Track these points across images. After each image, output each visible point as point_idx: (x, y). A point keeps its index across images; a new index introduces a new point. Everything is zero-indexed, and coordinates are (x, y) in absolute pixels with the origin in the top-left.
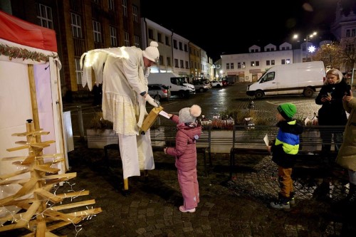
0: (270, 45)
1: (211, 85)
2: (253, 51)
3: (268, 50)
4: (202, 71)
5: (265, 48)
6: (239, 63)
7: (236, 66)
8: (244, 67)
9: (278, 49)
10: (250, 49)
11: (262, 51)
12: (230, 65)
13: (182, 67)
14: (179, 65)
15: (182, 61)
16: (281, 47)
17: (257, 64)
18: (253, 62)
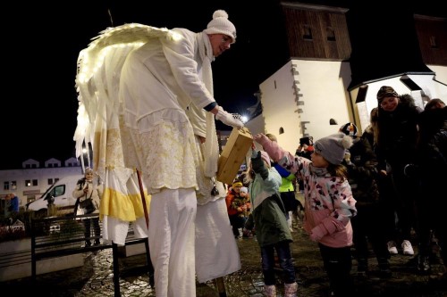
0: (53, 159)
2: (28, 167)
3: (50, 166)
5: (47, 164)
6: (7, 183)
8: (14, 187)
9: (63, 165)
10: (24, 164)
11: (42, 166)
16: (67, 162)
17: (35, 183)
18: (28, 181)
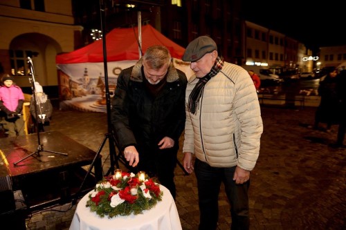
1: (300, 76)
4: (298, 63)
7: (336, 57)
12: (329, 57)
13: (277, 59)
14: (274, 58)
15: (277, 55)
